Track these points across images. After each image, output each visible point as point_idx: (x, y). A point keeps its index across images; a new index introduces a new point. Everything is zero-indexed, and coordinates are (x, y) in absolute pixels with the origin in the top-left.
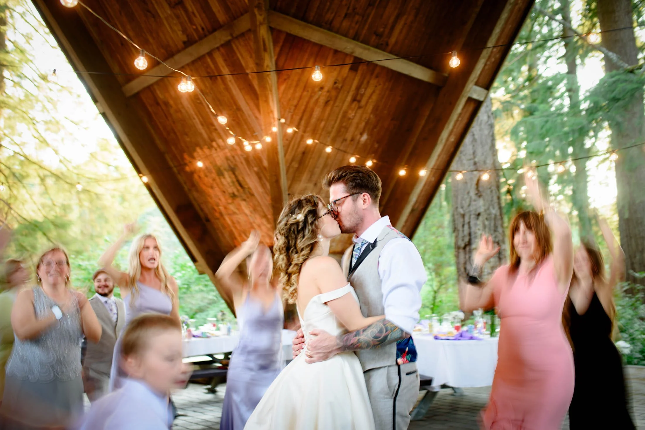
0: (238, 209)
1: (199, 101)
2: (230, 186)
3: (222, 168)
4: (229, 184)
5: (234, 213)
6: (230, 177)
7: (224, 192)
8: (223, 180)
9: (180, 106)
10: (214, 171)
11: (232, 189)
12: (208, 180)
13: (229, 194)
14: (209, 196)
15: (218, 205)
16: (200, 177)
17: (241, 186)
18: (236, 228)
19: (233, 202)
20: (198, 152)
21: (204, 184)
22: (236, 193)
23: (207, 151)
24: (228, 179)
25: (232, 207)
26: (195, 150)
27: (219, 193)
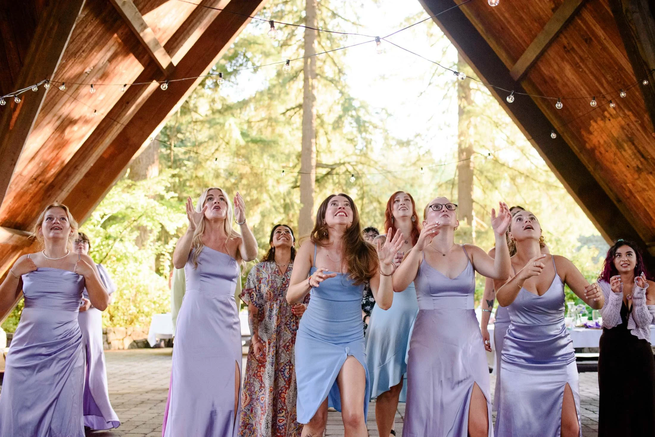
0: (646, 184)
1: (581, 70)
2: (633, 159)
3: (620, 140)
4: (630, 156)
5: (644, 190)
6: (630, 148)
7: (628, 166)
8: (623, 153)
9: (565, 80)
10: (613, 144)
11: (635, 163)
12: (610, 155)
13: (634, 167)
14: (615, 173)
15: (625, 183)
16: (601, 153)
17: (643, 156)
18: (649, 206)
19: (640, 177)
20: (593, 126)
21: (607, 160)
22: (640, 166)
23: (601, 123)
24: (628, 152)
25: (640, 183)
26: (590, 125)
27: (624, 169)
